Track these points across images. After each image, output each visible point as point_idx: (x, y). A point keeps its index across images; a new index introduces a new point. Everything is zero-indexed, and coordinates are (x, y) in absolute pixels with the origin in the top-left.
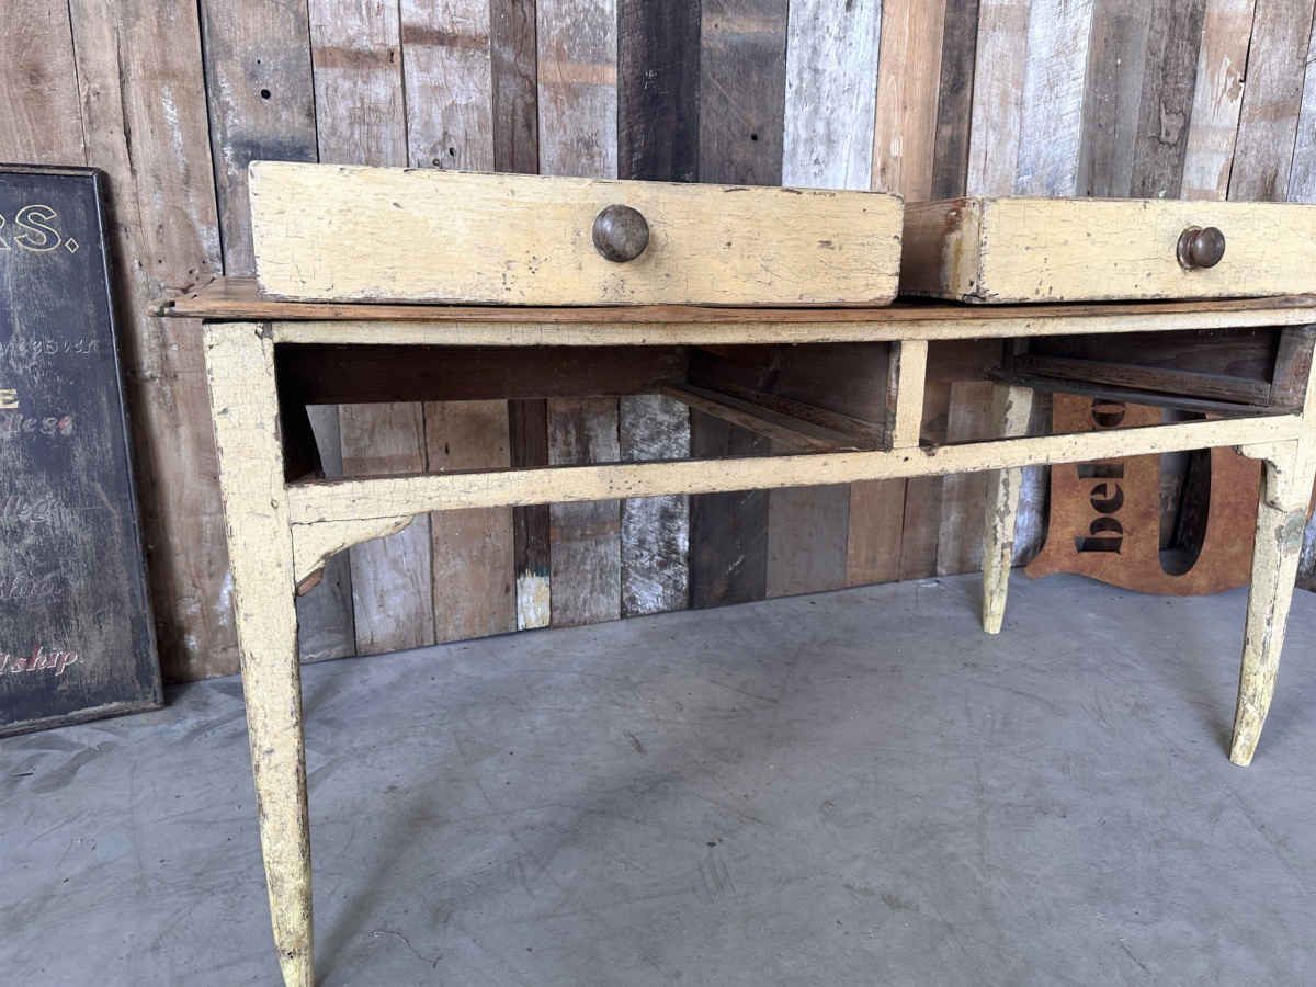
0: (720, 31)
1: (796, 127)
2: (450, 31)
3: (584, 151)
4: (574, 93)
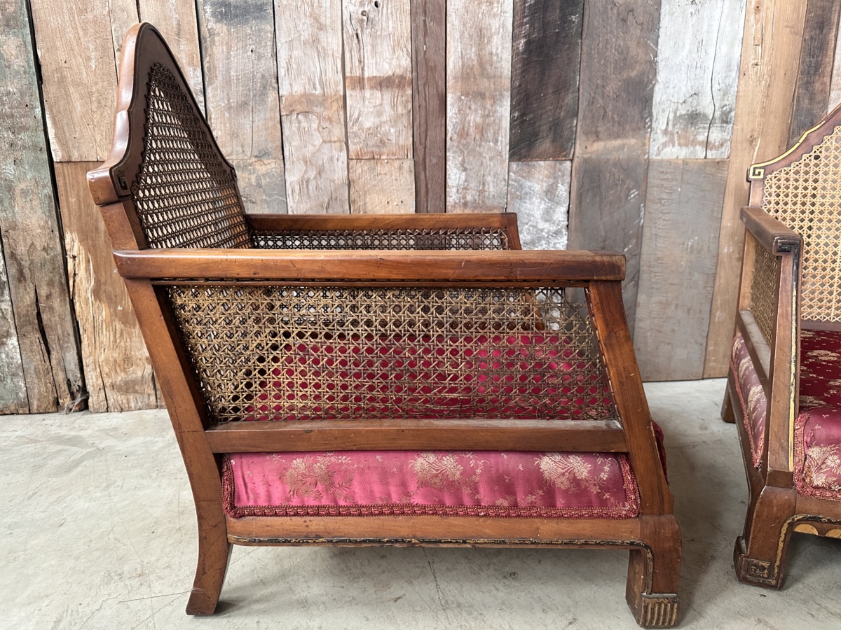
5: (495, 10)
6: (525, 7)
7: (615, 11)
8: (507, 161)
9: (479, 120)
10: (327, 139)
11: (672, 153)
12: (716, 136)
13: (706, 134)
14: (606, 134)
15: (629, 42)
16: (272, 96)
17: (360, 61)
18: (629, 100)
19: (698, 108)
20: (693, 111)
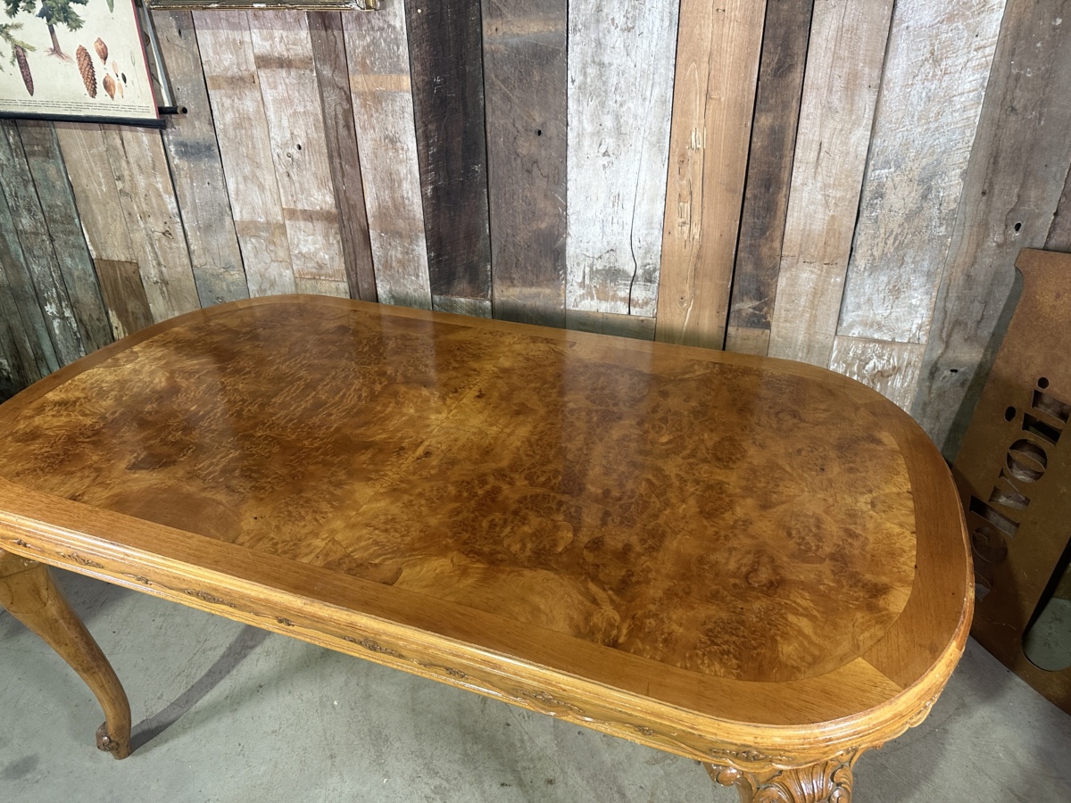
0: (501, 34)
1: (580, 121)
2: (286, 56)
3: (390, 146)
4: (377, 99)
5: (401, 156)
6: (428, 155)
7: (519, 161)
8: (430, 294)
9: (400, 256)
10: (273, 258)
11: (591, 306)
12: (639, 293)
13: (628, 291)
14: (520, 281)
15: (536, 194)
16: (228, 220)
17: (292, 196)
18: (541, 252)
19: (616, 264)
20: (611, 267)
